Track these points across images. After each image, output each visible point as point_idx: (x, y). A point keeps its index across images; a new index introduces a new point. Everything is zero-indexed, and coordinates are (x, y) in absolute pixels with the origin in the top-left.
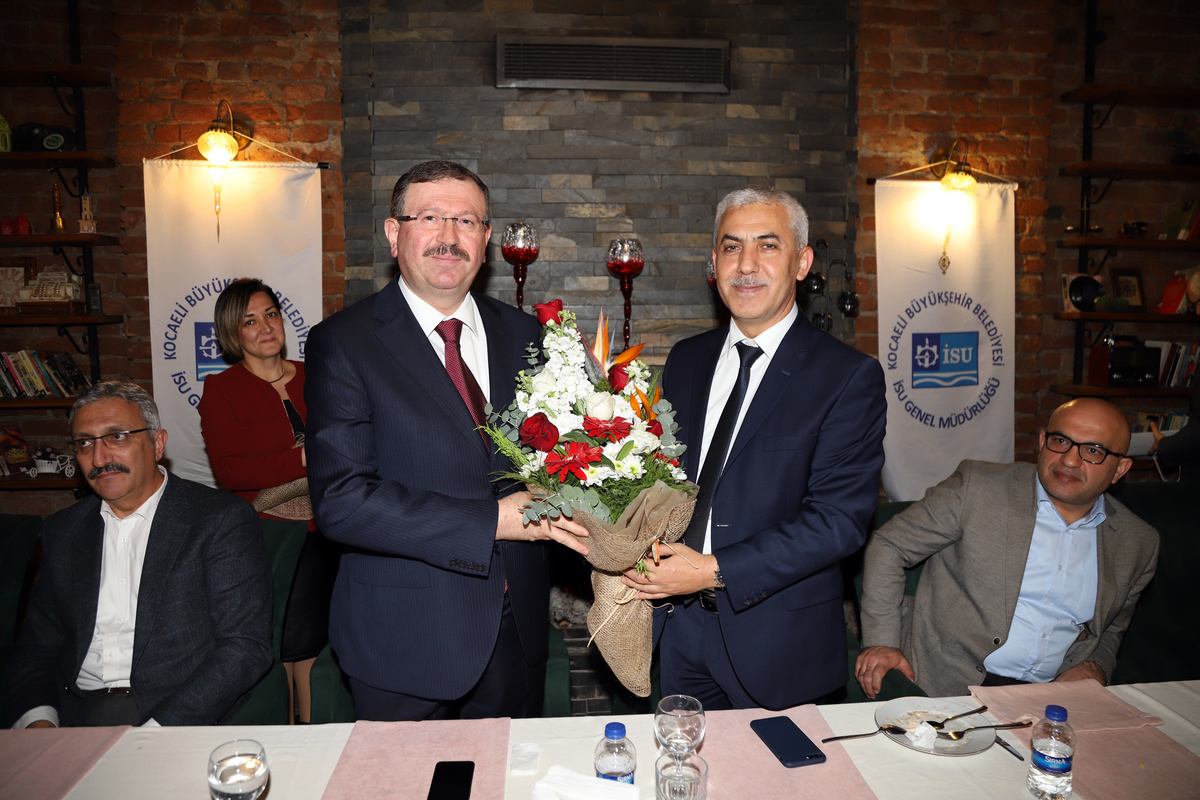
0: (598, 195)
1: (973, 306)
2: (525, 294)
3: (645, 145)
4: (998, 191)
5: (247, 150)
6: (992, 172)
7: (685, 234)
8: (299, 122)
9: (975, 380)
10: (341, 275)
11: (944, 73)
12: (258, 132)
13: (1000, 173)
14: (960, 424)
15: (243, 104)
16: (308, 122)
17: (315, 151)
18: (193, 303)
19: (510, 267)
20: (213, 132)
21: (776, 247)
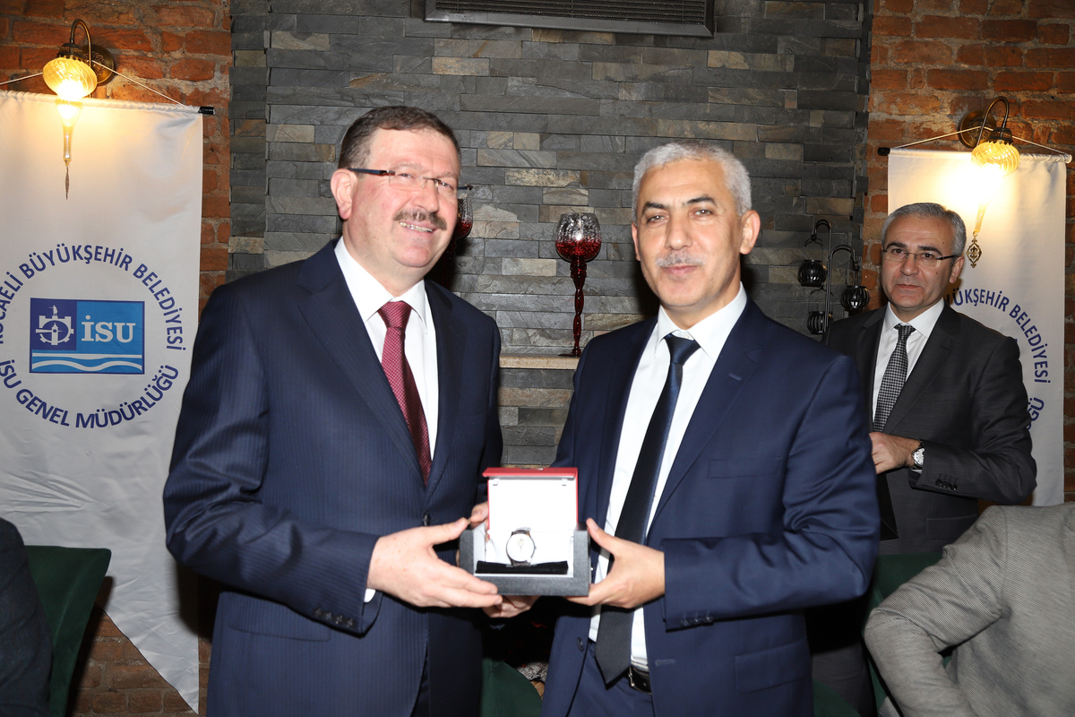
0: (547, 159)
1: (1009, 308)
3: (606, 98)
4: (1046, 164)
5: (110, 85)
6: (1038, 140)
8: (177, 55)
10: (224, 247)
11: (980, 18)
12: (123, 64)
13: (1049, 142)
15: (105, 27)
16: (189, 54)
17: (197, 91)
18: (29, 273)
20: (64, 59)
21: (712, 213)
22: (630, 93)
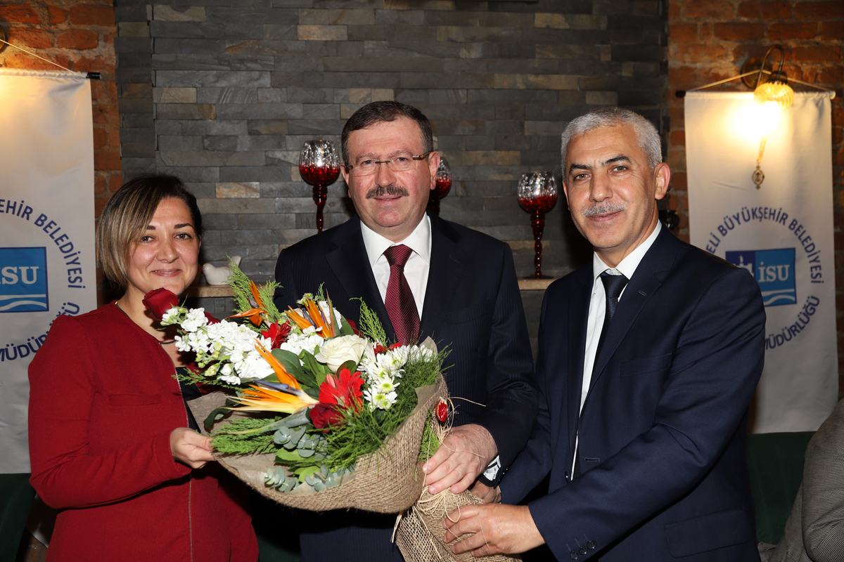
1: (788, 222)
2: (325, 216)
3: (449, 57)
4: (814, 100)
6: (806, 80)
7: (493, 152)
8: (63, 26)
9: (793, 298)
12: (14, 36)
13: (815, 81)
14: (779, 345)
16: (74, 26)
17: (83, 59)
19: (308, 188)
21: (627, 168)
22: (469, 52)
